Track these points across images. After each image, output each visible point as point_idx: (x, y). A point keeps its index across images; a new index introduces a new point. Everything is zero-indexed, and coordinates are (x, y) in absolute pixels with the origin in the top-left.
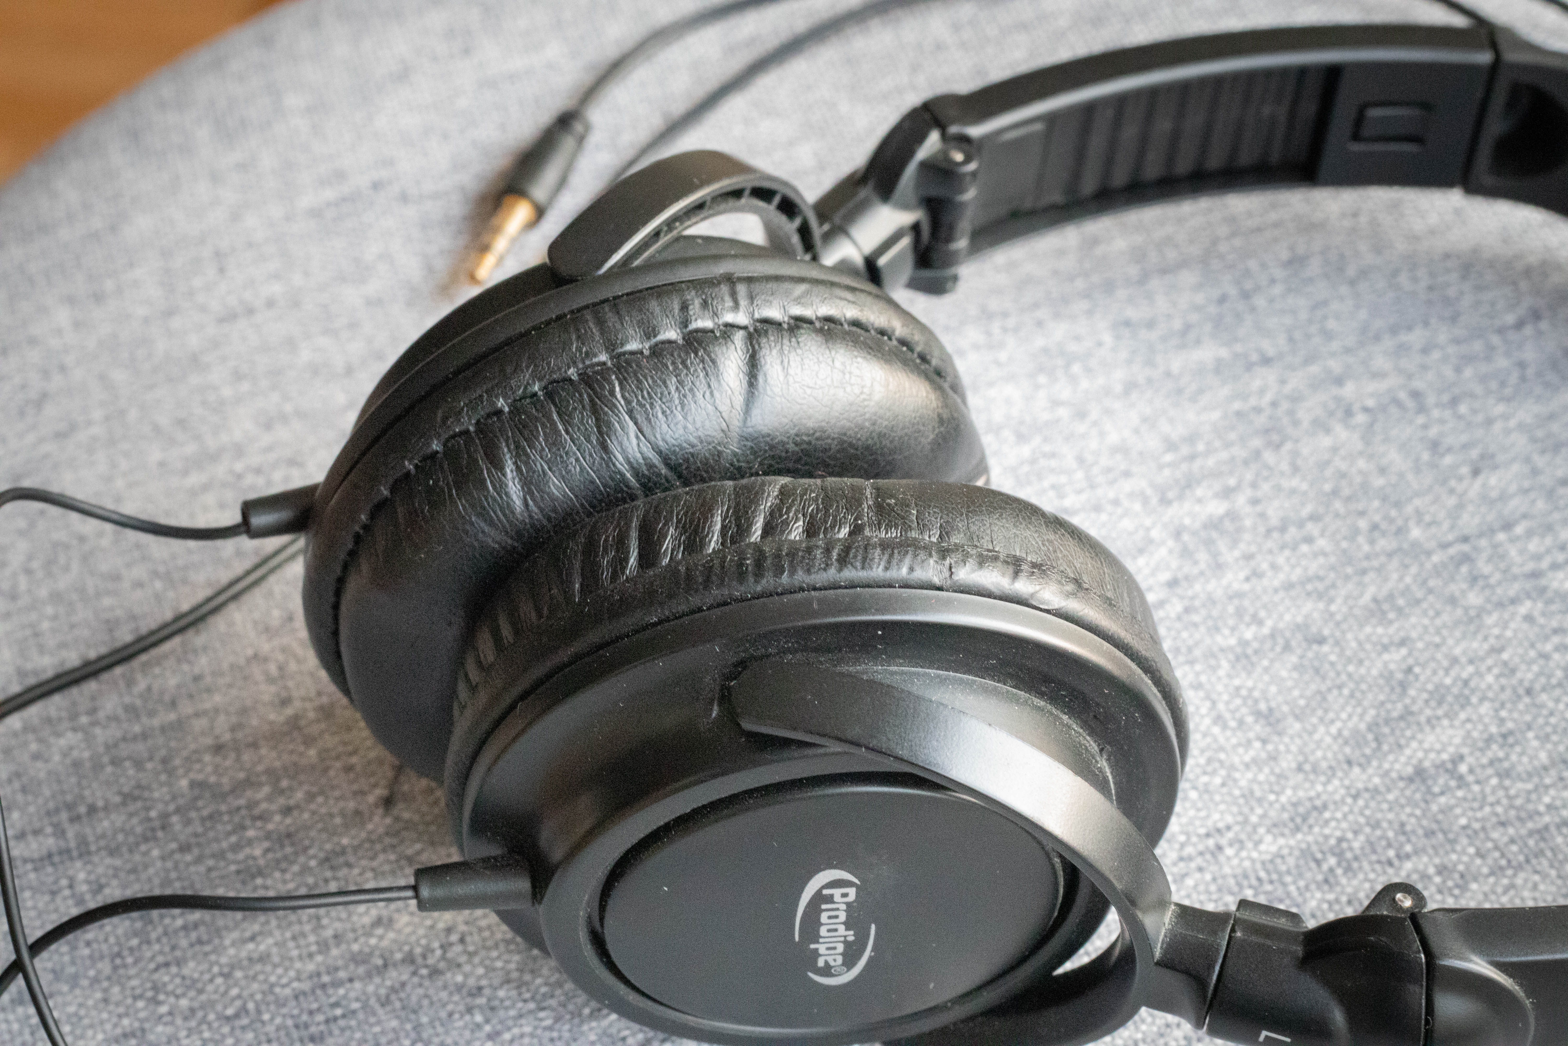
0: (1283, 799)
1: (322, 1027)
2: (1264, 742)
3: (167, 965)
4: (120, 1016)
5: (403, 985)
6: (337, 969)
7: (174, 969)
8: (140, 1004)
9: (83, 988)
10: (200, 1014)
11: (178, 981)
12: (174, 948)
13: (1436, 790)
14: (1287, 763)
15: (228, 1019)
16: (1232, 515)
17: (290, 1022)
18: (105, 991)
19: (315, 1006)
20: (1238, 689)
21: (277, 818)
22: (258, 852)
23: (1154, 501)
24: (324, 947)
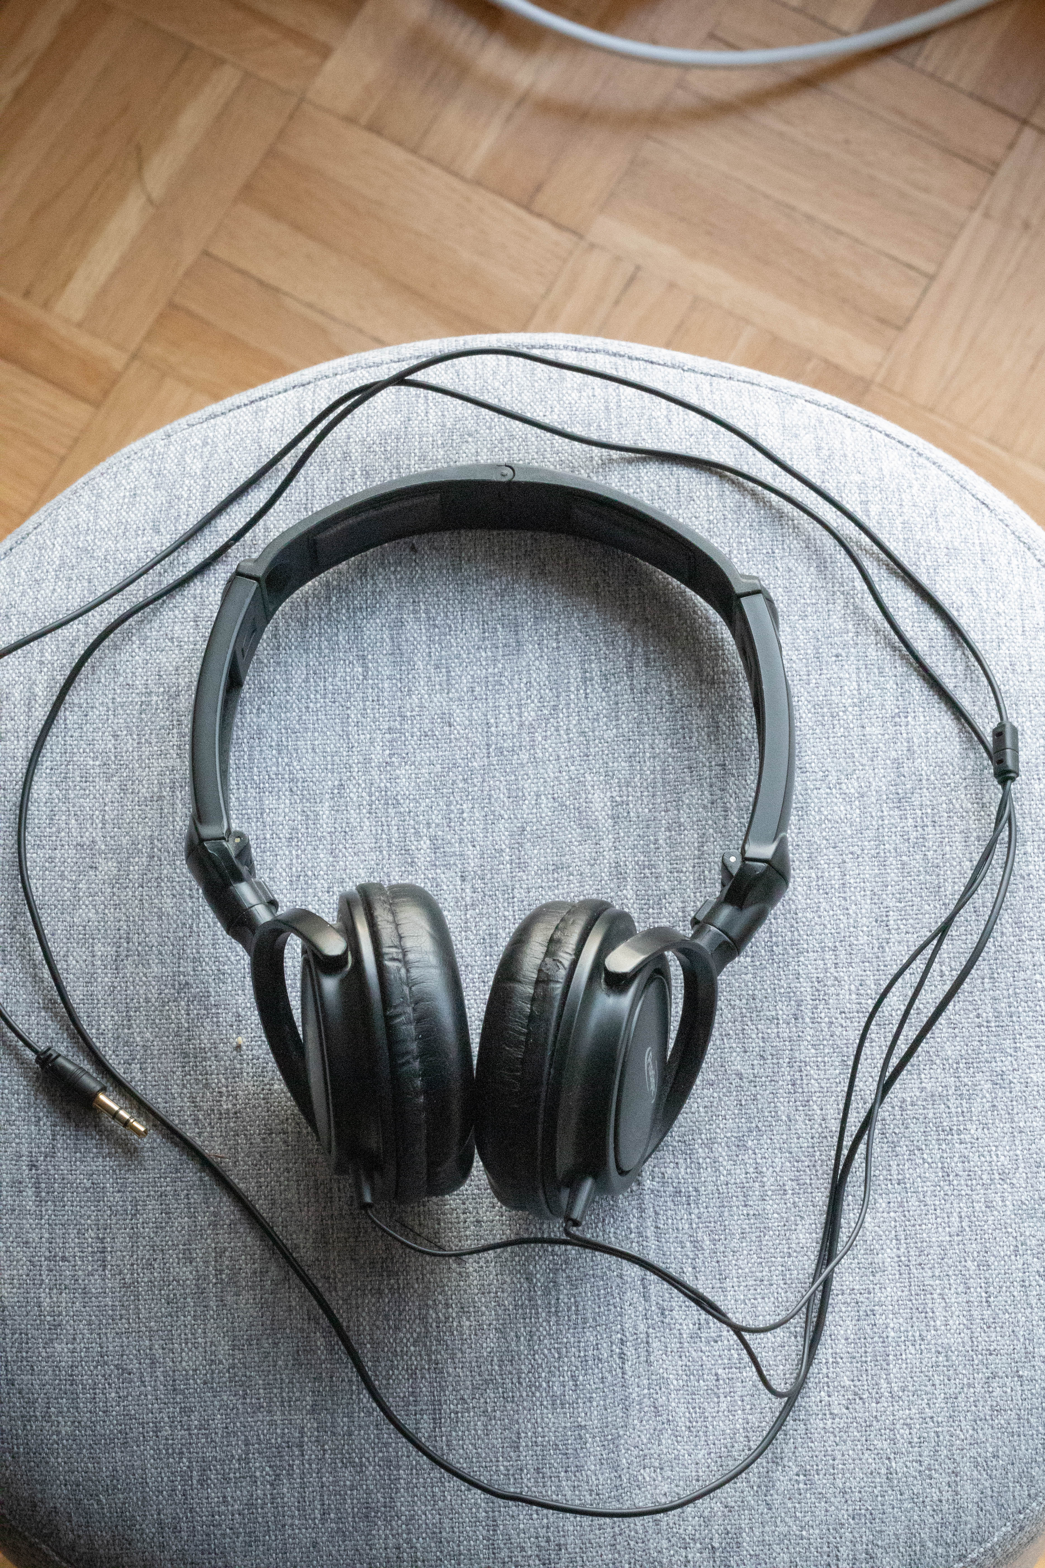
0: (606, 878)
1: (579, 1317)
2: (571, 874)
3: (519, 1378)
4: (541, 1405)
5: (568, 1277)
6: (549, 1303)
7: (523, 1375)
8: (538, 1394)
9: (520, 1418)
10: (553, 1368)
11: (530, 1375)
12: (510, 1373)
13: (625, 814)
14: (587, 870)
15: (559, 1358)
16: (433, 839)
17: (571, 1331)
18: (524, 1408)
19: (566, 1318)
20: (536, 874)
21: (450, 1310)
22: (468, 1323)
23: (410, 869)
24: (535, 1306)
